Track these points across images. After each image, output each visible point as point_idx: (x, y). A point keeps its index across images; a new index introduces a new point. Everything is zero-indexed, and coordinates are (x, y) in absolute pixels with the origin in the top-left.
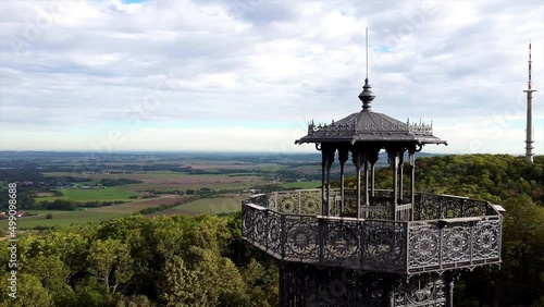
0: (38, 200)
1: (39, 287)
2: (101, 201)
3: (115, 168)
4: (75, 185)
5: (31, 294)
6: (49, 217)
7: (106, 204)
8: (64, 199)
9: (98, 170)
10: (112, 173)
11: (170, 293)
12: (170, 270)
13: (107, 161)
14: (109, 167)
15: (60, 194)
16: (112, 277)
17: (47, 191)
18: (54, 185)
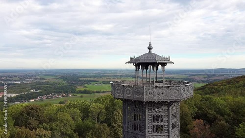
0: (77, 89)
1: (70, 118)
2: (102, 90)
3: (108, 76)
4: (92, 83)
5: (67, 120)
6: (82, 97)
7: (104, 92)
8: (88, 89)
9: (101, 77)
10: (107, 78)
11: (115, 123)
12: (116, 115)
13: (105, 73)
14: (106, 76)
15: (85, 87)
16: (98, 118)
17: (81, 86)
18: (84, 83)
